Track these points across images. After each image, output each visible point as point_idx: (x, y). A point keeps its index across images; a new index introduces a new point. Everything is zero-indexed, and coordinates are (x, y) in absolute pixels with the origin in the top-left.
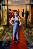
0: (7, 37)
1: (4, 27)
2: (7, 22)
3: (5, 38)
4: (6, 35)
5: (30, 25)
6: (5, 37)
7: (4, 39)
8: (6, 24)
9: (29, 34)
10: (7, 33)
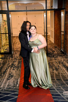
0: (8, 79)
1: (3, 56)
2: (8, 46)
3: (6, 83)
4: (7, 75)
5: (54, 50)
6: (5, 80)
7: (3, 84)
8: (6, 49)
9: (53, 70)
10: (8, 70)
